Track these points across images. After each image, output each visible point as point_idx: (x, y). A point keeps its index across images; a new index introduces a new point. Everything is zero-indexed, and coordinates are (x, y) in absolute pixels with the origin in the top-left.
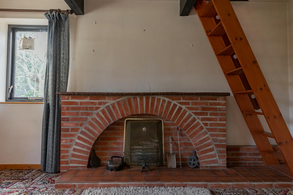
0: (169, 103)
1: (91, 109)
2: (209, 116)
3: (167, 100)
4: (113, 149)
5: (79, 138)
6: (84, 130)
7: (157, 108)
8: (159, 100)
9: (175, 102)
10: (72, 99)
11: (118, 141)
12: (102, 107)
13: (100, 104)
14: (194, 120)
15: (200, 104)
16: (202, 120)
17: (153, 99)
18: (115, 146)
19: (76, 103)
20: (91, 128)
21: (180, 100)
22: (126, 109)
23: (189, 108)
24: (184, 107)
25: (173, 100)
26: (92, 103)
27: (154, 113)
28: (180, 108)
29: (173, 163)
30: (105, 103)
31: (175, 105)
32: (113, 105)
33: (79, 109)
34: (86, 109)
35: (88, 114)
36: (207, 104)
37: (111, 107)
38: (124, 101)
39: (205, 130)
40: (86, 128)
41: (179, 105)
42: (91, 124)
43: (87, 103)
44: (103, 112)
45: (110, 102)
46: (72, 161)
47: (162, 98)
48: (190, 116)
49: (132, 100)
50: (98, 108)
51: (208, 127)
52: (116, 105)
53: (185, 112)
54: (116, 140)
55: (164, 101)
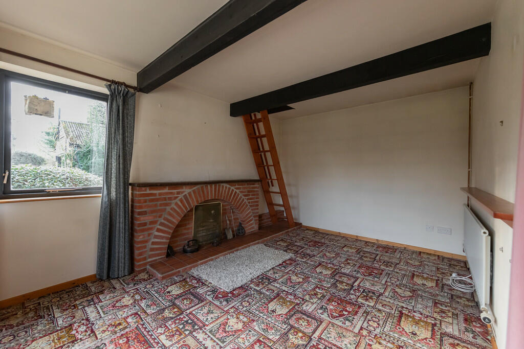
0: (229, 188)
1: (170, 199)
2: (251, 197)
3: (228, 186)
4: (184, 234)
5: (158, 230)
6: (163, 221)
7: (222, 194)
8: (223, 186)
9: (232, 188)
10: (150, 190)
11: (188, 226)
12: (181, 196)
13: (178, 193)
14: (243, 200)
15: (247, 188)
16: (248, 199)
17: (219, 186)
18: (185, 231)
19: (155, 195)
20: (169, 218)
21: (235, 186)
22: (200, 196)
23: (241, 192)
24: (238, 191)
25: (232, 186)
26: (171, 193)
27: (219, 198)
28: (236, 192)
29: (230, 235)
30: (182, 193)
31: (233, 190)
32: (190, 194)
33: (157, 200)
34: (165, 199)
35: (167, 205)
36: (250, 188)
37: (188, 195)
38: (198, 189)
39: (249, 206)
40: (165, 219)
41: (235, 190)
42: (170, 214)
43: (167, 193)
44: (181, 201)
45: (187, 191)
47: (225, 185)
48: (241, 197)
49: (204, 187)
50: (177, 197)
51: (250, 204)
52: (192, 193)
53: (238, 194)
54: (186, 225)
55: (226, 187)
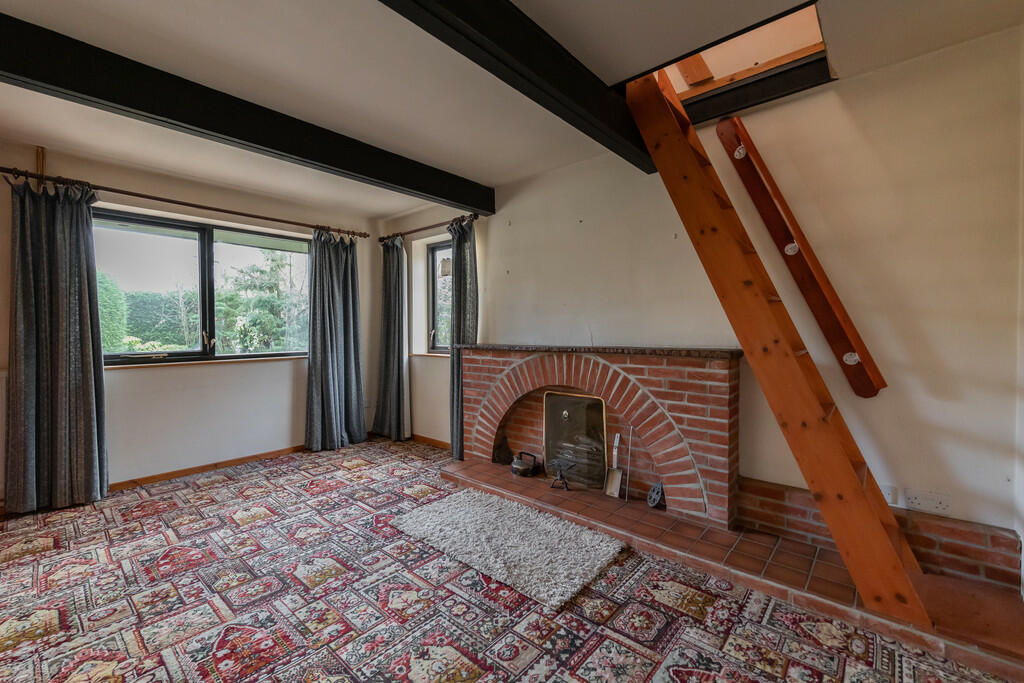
0: (606, 368)
1: (494, 371)
2: (685, 403)
3: (602, 361)
5: (482, 415)
6: (486, 403)
7: (584, 376)
8: (587, 361)
9: (615, 367)
11: (535, 428)
12: (507, 369)
13: (505, 364)
14: (654, 407)
15: (666, 373)
16: (671, 408)
17: (579, 359)
19: (478, 362)
20: (494, 401)
21: (626, 363)
22: (538, 376)
23: (645, 382)
24: (632, 378)
25: (613, 362)
26: (495, 362)
28: (626, 381)
29: (613, 489)
30: (511, 363)
31: (616, 374)
32: (520, 366)
33: (481, 370)
34: (489, 371)
35: (491, 379)
36: (681, 375)
37: (518, 369)
38: (534, 360)
39: (676, 431)
40: (489, 401)
41: (623, 373)
42: (495, 396)
43: (489, 362)
44: (508, 376)
45: (517, 361)
46: (476, 448)
47: (593, 358)
48: (644, 398)
49: (546, 358)
50: (503, 370)
51: (685, 427)
52: (524, 367)
53: (635, 389)
55: (596, 364)
